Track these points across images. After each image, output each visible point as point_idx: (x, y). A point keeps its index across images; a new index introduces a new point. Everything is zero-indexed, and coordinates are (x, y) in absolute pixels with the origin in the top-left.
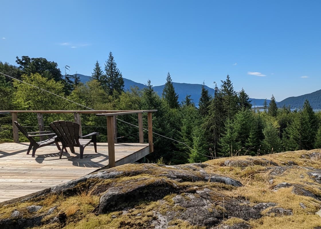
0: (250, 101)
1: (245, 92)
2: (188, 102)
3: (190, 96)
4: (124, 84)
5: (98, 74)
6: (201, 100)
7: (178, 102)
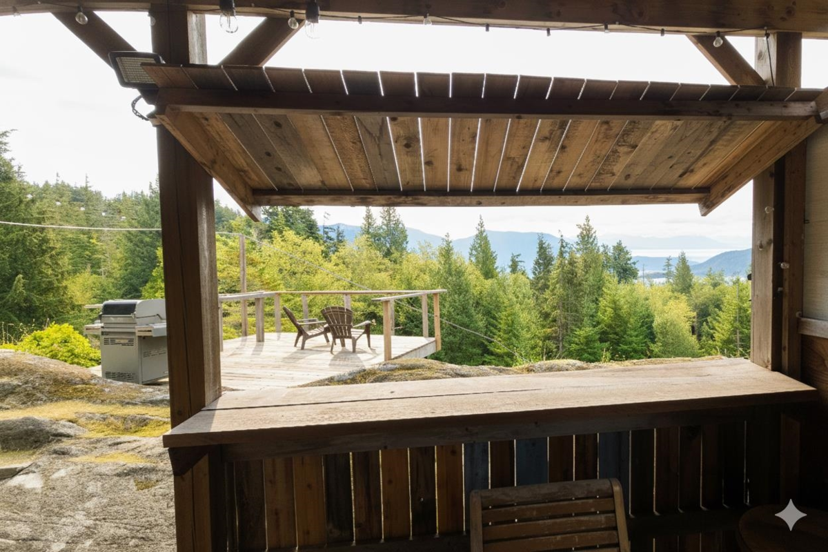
0: (634, 263)
1: (623, 245)
2: (514, 267)
3: (518, 255)
4: (408, 240)
5: (369, 224)
6: (537, 263)
7: (497, 268)
